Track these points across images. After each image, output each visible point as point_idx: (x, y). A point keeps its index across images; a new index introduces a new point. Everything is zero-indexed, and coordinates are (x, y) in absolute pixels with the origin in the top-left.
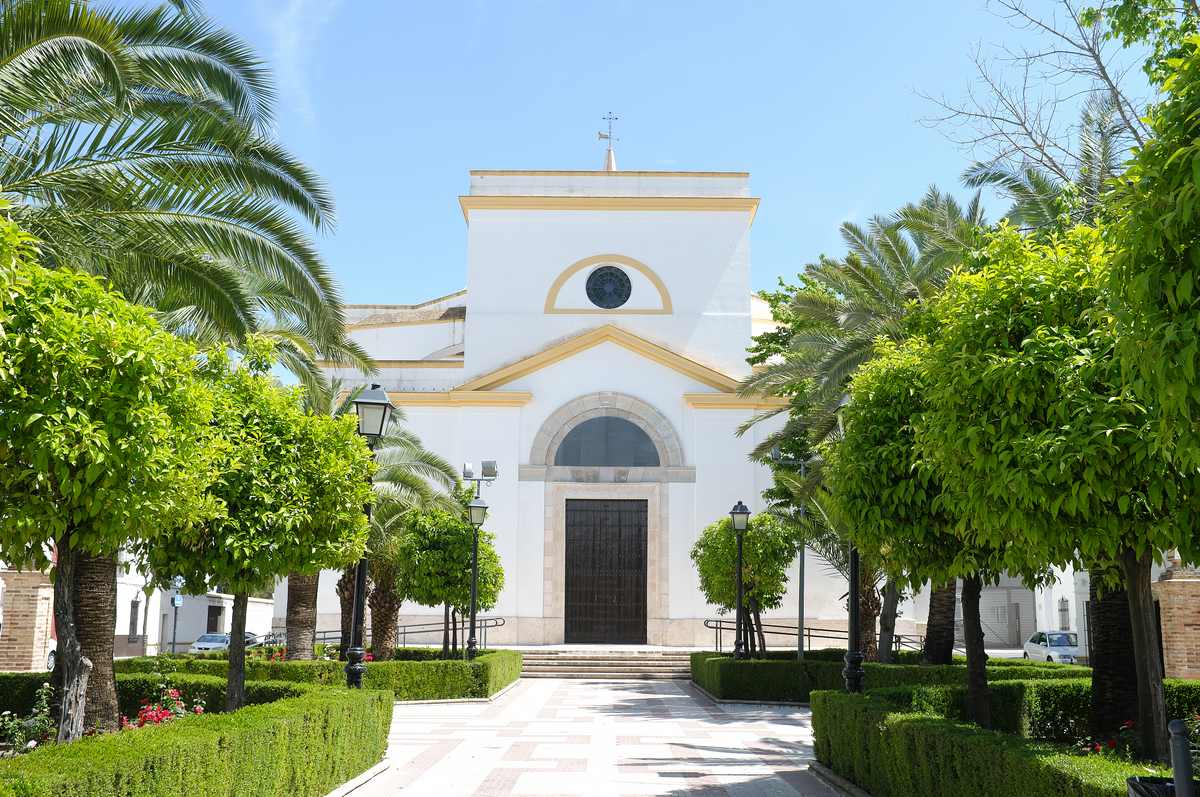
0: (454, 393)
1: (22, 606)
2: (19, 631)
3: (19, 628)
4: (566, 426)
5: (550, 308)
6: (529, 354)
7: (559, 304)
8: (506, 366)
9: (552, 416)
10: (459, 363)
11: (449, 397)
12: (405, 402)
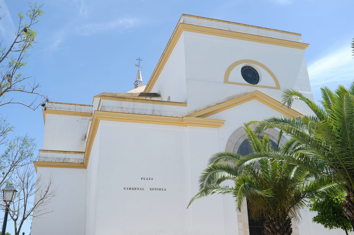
0: (187, 118)
4: (240, 140)
5: (226, 81)
6: (219, 102)
7: (230, 80)
8: (209, 107)
9: (233, 134)
10: (184, 104)
11: (183, 121)
12: (158, 122)
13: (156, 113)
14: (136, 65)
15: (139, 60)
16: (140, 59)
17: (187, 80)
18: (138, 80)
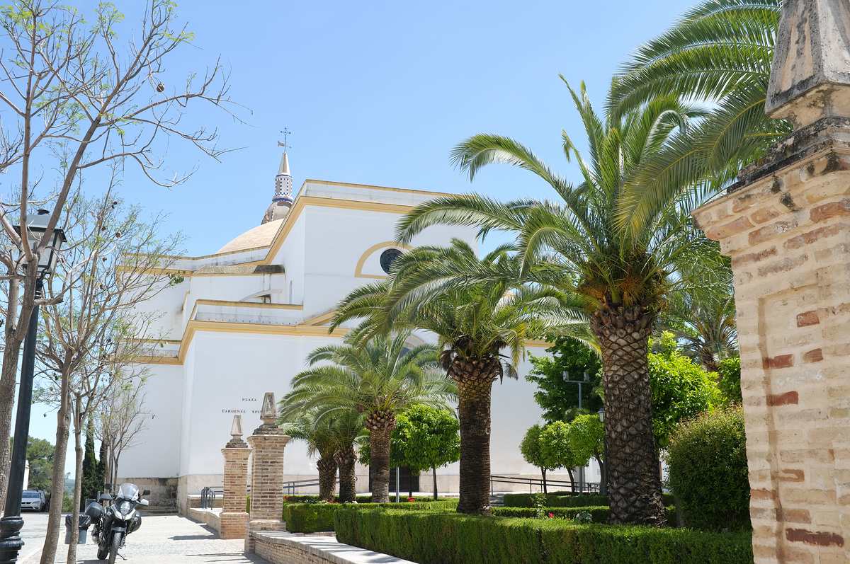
0: (300, 327)
1: (237, 471)
2: (236, 487)
3: (236, 485)
5: (358, 274)
7: (363, 272)
10: (300, 306)
11: (296, 329)
12: (265, 331)
13: (264, 319)
14: (280, 144)
15: (286, 132)
16: (288, 130)
17: (305, 275)
18: (283, 174)
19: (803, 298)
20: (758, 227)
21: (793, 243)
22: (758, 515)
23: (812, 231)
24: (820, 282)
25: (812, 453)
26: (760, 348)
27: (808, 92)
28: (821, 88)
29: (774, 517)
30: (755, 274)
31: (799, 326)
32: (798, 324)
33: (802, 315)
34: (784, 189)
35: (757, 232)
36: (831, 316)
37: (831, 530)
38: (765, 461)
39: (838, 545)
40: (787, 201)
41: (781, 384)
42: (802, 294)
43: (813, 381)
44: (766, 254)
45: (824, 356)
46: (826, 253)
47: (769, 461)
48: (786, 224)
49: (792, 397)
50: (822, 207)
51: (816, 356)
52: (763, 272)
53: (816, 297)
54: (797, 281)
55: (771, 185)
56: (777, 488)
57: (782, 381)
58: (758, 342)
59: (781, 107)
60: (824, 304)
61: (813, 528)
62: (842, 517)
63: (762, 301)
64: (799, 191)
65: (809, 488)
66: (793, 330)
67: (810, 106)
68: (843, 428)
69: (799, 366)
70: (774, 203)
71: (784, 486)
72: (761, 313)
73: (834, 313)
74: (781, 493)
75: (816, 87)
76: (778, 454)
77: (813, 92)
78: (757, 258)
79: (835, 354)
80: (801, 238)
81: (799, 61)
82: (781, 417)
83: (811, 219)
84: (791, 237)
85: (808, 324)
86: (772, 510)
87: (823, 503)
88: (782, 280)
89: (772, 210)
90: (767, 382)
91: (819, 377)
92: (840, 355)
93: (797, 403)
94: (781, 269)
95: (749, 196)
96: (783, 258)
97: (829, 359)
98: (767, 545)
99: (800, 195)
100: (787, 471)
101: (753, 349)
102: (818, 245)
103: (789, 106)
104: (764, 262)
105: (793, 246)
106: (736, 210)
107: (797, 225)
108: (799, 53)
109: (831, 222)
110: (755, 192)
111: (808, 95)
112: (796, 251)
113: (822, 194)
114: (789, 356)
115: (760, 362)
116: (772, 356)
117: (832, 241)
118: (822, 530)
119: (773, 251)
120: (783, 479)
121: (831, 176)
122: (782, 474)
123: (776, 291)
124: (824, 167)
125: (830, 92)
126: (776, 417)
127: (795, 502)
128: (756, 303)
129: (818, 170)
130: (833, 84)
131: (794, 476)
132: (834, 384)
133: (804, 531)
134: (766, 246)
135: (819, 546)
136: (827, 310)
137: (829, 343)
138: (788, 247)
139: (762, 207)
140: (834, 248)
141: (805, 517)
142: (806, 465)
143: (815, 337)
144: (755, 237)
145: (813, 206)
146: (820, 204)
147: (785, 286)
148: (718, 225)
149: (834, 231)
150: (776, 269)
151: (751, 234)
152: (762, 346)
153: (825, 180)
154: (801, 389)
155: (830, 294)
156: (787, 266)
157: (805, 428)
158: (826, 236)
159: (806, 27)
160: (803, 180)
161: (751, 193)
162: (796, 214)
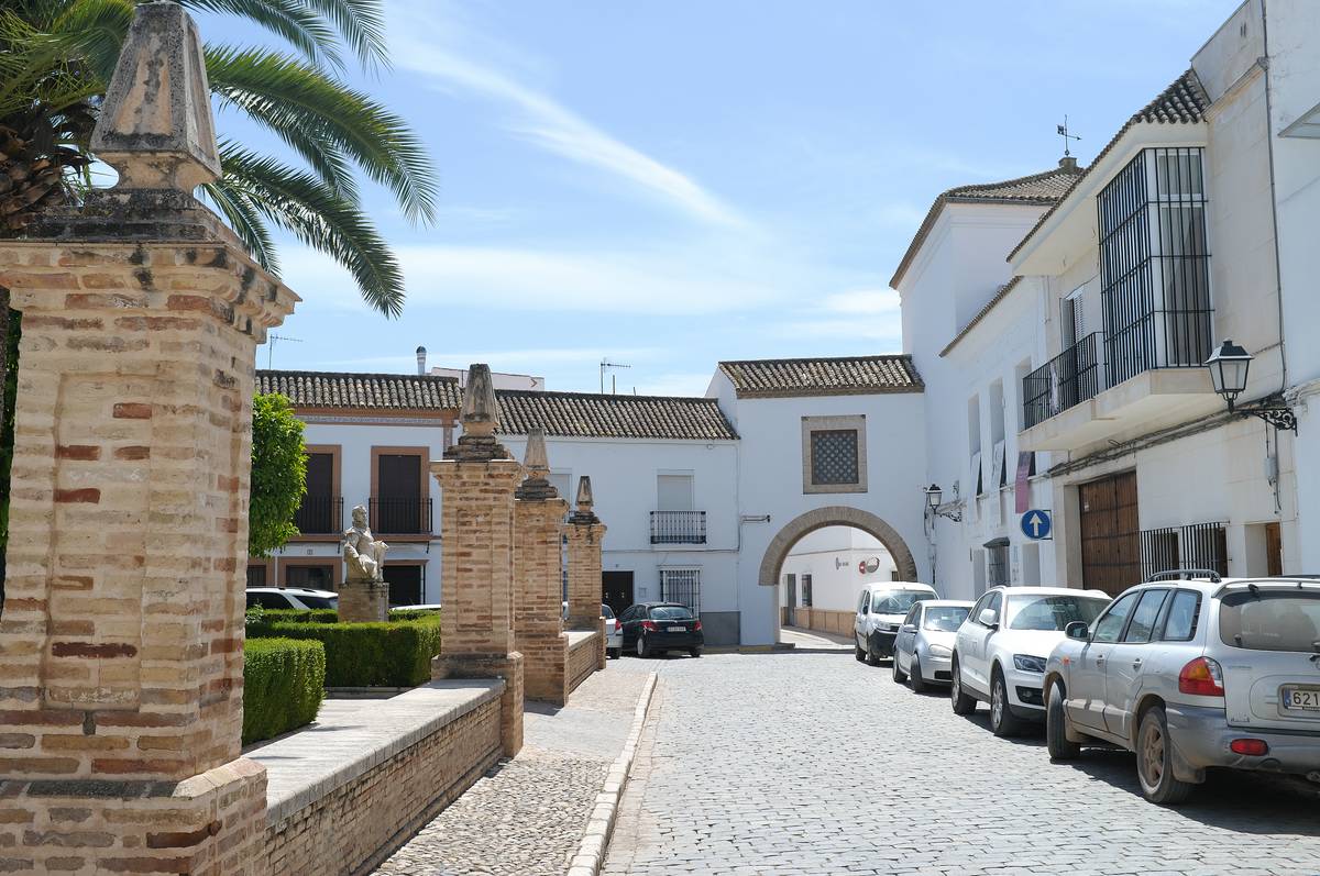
19: (128, 387)
20: (84, 290)
21: (131, 323)
22: (15, 630)
23: (161, 318)
24: (161, 376)
25: (110, 559)
26: (53, 432)
27: (161, 151)
28: (177, 155)
29: (42, 631)
30: (61, 343)
31: (115, 416)
32: (114, 413)
33: (123, 405)
34: (147, 264)
35: (81, 297)
36: (170, 415)
37: (120, 641)
38: (39, 566)
39: (128, 655)
40: (145, 278)
41: (76, 478)
42: (126, 382)
43: (126, 481)
44: (84, 324)
45: (152, 456)
46: (177, 346)
47: (45, 565)
48: (131, 300)
49: (91, 495)
50: (186, 297)
51: (137, 453)
52: (73, 344)
53: (148, 390)
54: (128, 367)
55: (130, 253)
56: (49, 598)
57: (76, 475)
58: (52, 424)
59: (116, 151)
60: (162, 400)
61: (95, 640)
62: (146, 627)
63: (64, 377)
64: (165, 271)
65: (99, 597)
66: (106, 417)
67: (151, 165)
68: (164, 535)
69: (105, 462)
70: (126, 274)
71: (60, 595)
72: (61, 390)
73: (174, 412)
74: (53, 604)
75: (173, 152)
76: (57, 560)
77: (167, 155)
78: (70, 325)
79: (167, 455)
80: (144, 321)
81: (147, 108)
82: (68, 516)
83: (168, 305)
84: (128, 316)
85: (129, 417)
86: (40, 623)
87: (116, 613)
88: (107, 361)
89: (118, 280)
90: (54, 474)
91: (134, 476)
92: (174, 458)
93: (97, 502)
94: (106, 348)
95: (91, 255)
96: (112, 336)
97: (156, 462)
98: (24, 664)
99: (163, 277)
100: (66, 578)
101: (42, 432)
102: (168, 334)
103: (128, 155)
104: (78, 333)
105: (130, 327)
106: (62, 263)
107: (147, 306)
108: (149, 98)
109: (187, 315)
110: (102, 253)
111: (158, 155)
112: (131, 333)
113: (192, 285)
114: (95, 448)
115: (52, 448)
116: (66, 443)
117: (185, 335)
118: (107, 641)
119: (97, 324)
120: (59, 587)
121: (211, 271)
122: (57, 581)
123: (94, 370)
124: (209, 260)
125: (180, 161)
126: (60, 516)
127: (73, 612)
128: (58, 378)
129: (200, 260)
130: (189, 155)
131: (78, 584)
132: (160, 487)
133: (83, 644)
134: (90, 315)
135: (102, 660)
136: (165, 407)
137: (160, 443)
138: (122, 325)
139: (103, 273)
140: (188, 344)
141: (88, 629)
142: (97, 574)
143: (138, 433)
144: (76, 301)
145: (173, 292)
146: (184, 293)
147: (108, 367)
148: (21, 270)
149: (192, 325)
150: (97, 346)
151: (70, 296)
152: (54, 430)
153: (201, 273)
154: (105, 488)
155: (173, 392)
156: (117, 346)
157: (104, 532)
158: (179, 327)
159: (162, 71)
160: (178, 264)
161: (95, 252)
162: (147, 294)
